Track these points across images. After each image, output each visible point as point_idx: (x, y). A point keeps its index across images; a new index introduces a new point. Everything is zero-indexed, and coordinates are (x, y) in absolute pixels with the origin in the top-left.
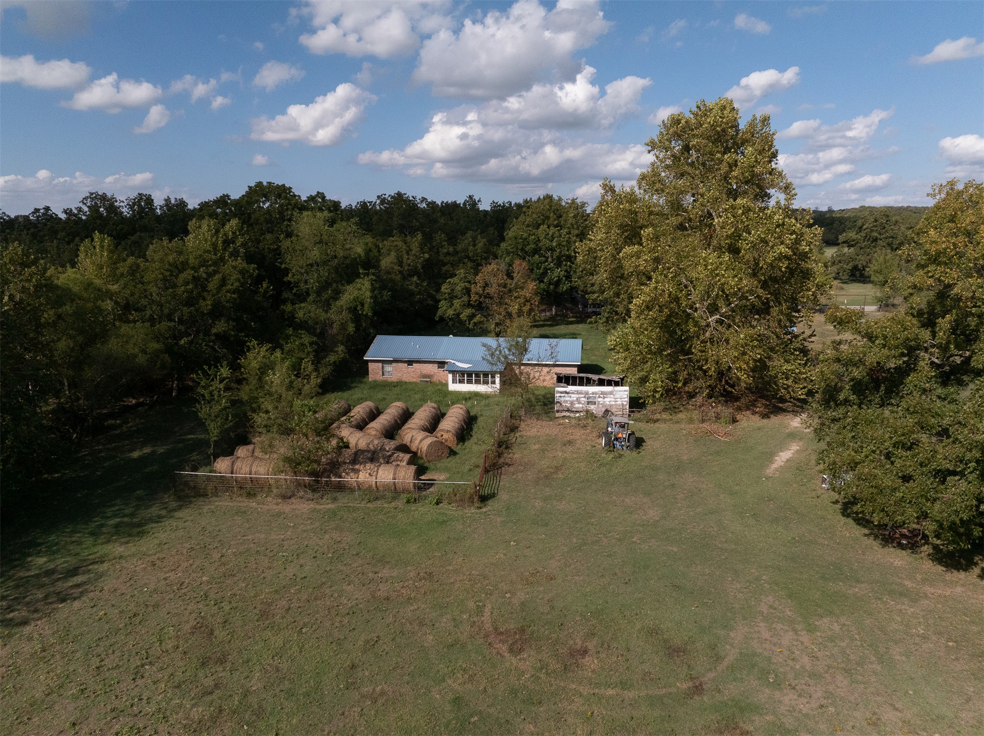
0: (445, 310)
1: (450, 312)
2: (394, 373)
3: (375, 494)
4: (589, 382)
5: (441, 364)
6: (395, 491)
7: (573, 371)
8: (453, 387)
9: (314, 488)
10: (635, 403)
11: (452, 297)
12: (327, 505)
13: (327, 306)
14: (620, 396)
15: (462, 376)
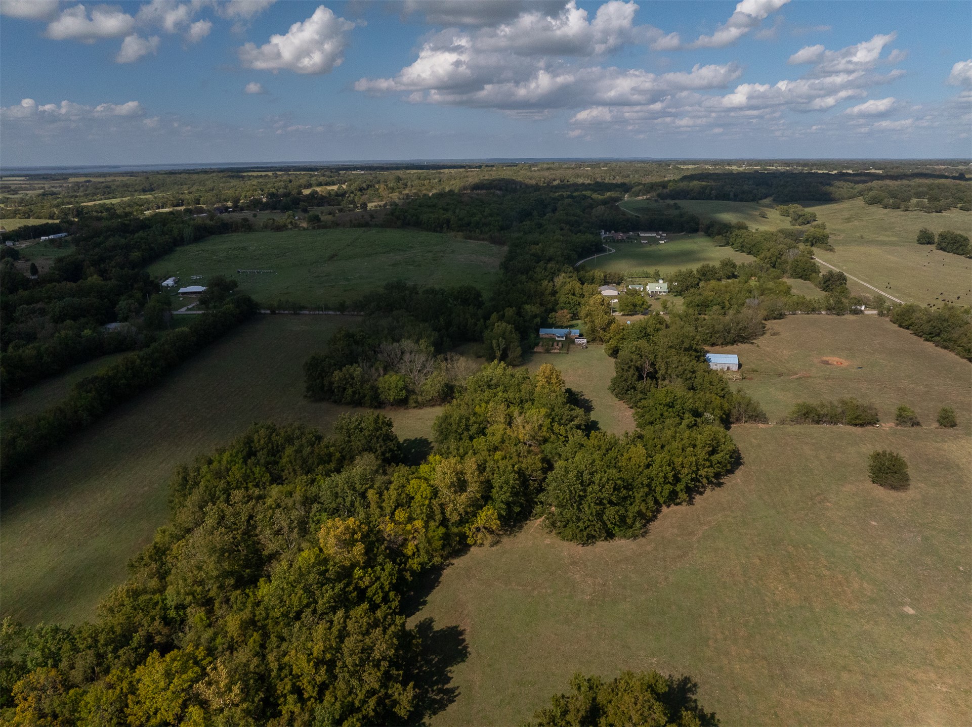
2: (545, 337)
4: (580, 338)
5: (554, 334)
6: (557, 353)
7: (578, 336)
8: (557, 339)
10: (588, 342)
13: (531, 324)
14: (585, 341)
15: (558, 337)
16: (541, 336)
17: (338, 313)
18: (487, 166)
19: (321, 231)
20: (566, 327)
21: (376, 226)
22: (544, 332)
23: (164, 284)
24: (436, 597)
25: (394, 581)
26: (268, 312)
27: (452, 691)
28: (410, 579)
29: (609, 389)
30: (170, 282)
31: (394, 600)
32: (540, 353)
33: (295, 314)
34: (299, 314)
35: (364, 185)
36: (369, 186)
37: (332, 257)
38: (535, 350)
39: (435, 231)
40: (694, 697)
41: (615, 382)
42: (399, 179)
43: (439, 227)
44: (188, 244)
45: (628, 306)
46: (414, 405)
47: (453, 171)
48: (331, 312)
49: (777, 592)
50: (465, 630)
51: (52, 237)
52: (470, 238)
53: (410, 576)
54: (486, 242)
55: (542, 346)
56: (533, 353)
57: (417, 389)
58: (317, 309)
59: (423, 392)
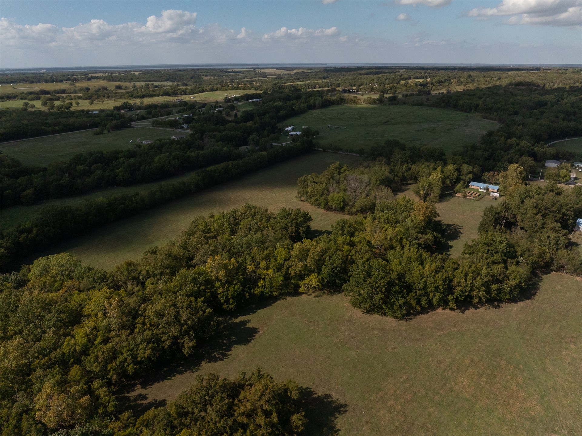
2: (473, 187)
3: (469, 199)
4: (496, 193)
5: (479, 187)
8: (479, 190)
12: (464, 199)
13: (465, 177)
14: (498, 195)
15: (481, 189)
16: (470, 187)
17: (358, 155)
18: (544, 70)
19: (393, 106)
21: (427, 105)
22: (474, 185)
23: (286, 129)
24: (262, 313)
25: (236, 295)
26: (322, 150)
27: (226, 355)
28: (248, 297)
30: (289, 129)
31: (232, 304)
32: (459, 197)
33: (335, 153)
34: (337, 153)
35: (443, 80)
36: (446, 80)
37: (385, 123)
38: (456, 195)
39: (466, 111)
40: (337, 415)
42: (470, 76)
43: (469, 109)
44: (317, 109)
46: (347, 213)
47: (517, 72)
48: (354, 154)
49: (460, 384)
50: (259, 331)
51: (254, 100)
52: (486, 118)
53: (248, 296)
54: (496, 122)
55: (465, 193)
56: (454, 196)
57: (351, 203)
58: (347, 151)
59: (353, 206)
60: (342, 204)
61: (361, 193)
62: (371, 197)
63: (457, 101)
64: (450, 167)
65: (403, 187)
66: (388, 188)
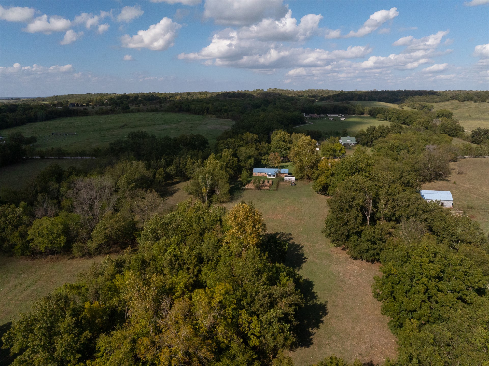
0: (263, 162)
1: (264, 163)
2: (257, 175)
3: (265, 190)
4: (289, 177)
5: (266, 173)
6: (267, 189)
7: (287, 175)
8: (268, 177)
9: (258, 189)
10: (296, 180)
11: (264, 160)
12: (260, 191)
13: (245, 163)
14: (294, 178)
15: (269, 175)
16: (254, 175)
20: (277, 167)
22: (257, 172)
29: (323, 231)
32: (250, 189)
34: (63, 159)
38: (246, 187)
39: (199, 114)
41: (330, 224)
43: (202, 112)
45: (329, 151)
52: (220, 118)
54: (229, 120)
55: (254, 183)
56: (244, 190)
57: (83, 233)
58: (76, 155)
59: (90, 238)
60: (62, 238)
61: (102, 208)
62: (124, 212)
63: (189, 106)
64: (226, 153)
65: (169, 189)
66: (151, 192)
